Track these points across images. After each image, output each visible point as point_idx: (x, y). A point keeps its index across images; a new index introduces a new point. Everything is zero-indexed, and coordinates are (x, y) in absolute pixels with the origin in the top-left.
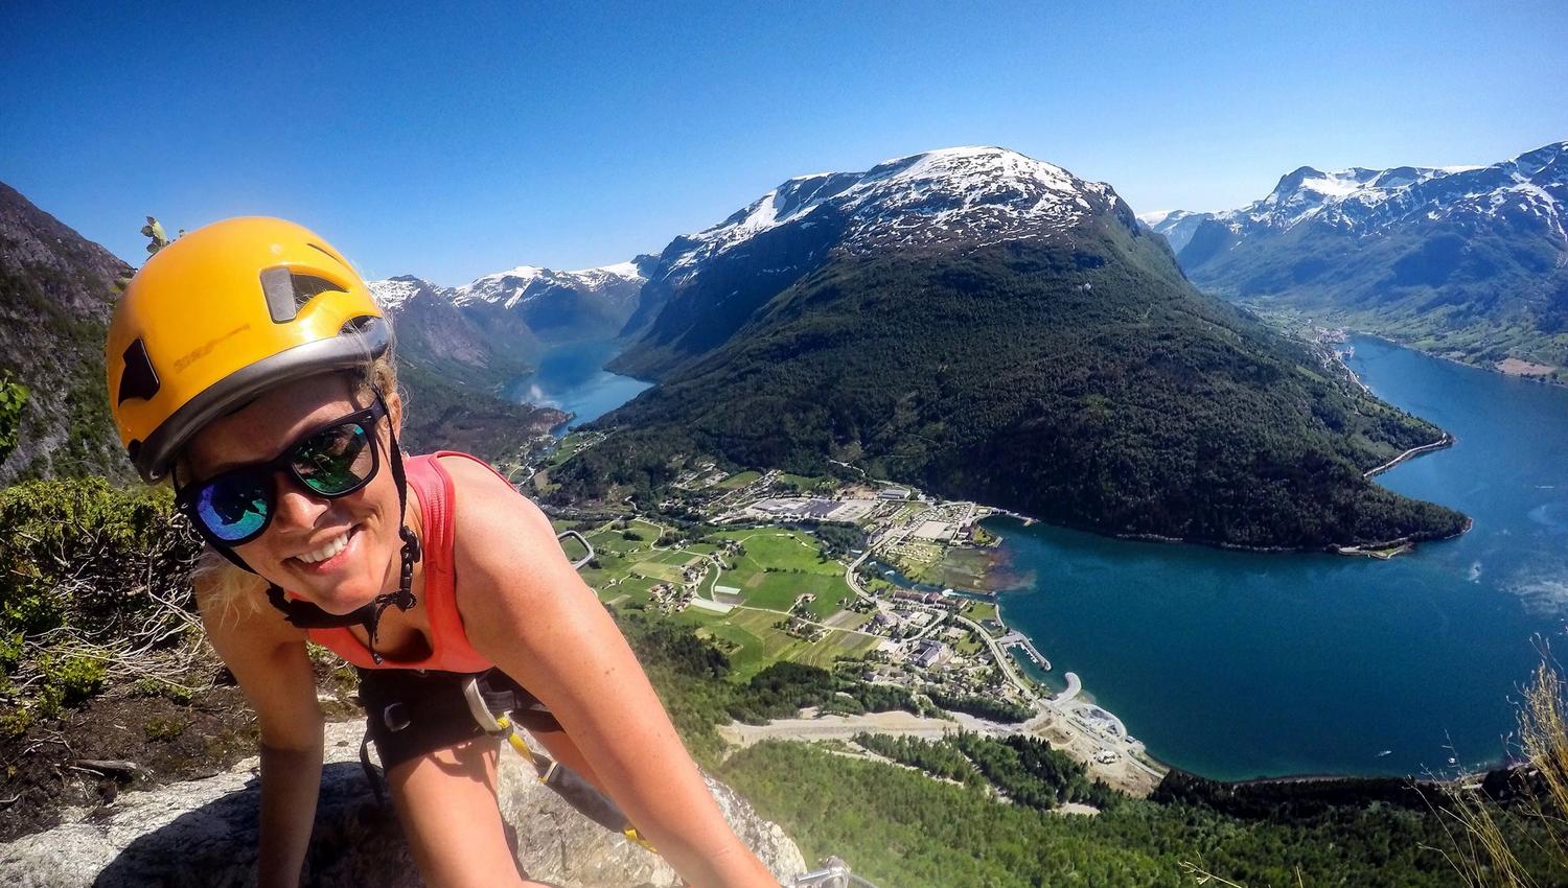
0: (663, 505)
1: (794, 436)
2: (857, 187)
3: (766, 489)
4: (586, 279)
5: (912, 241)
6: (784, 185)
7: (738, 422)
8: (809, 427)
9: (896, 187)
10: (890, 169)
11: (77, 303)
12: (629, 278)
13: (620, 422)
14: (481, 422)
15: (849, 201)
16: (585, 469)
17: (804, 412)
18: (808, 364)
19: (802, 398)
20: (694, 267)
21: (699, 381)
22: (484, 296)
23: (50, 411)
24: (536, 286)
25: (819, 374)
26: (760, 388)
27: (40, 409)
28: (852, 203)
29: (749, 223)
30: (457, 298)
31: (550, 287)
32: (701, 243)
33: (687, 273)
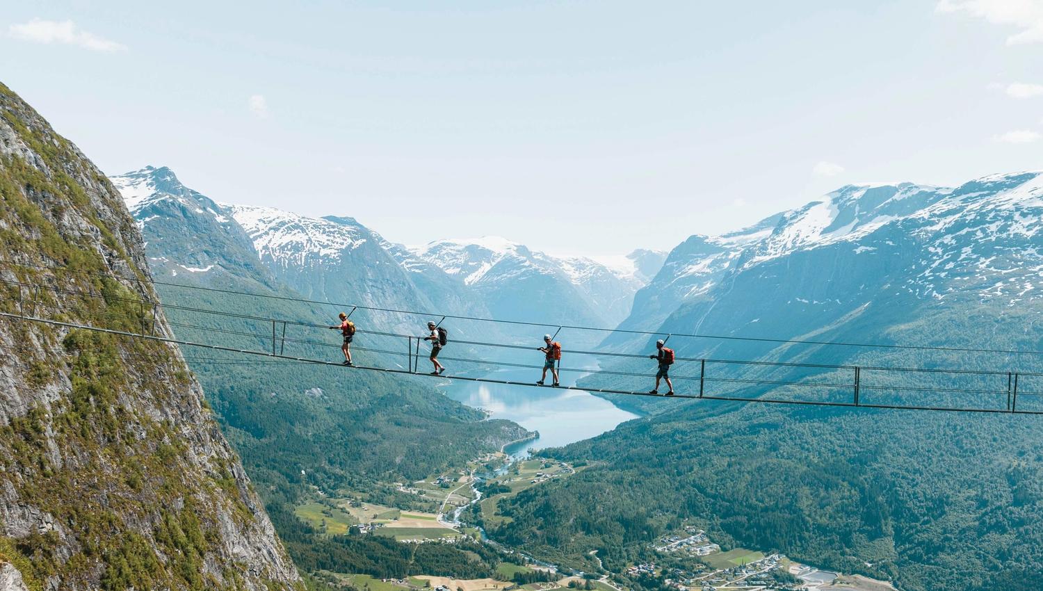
0: (634, 571)
1: (809, 516)
2: (941, 207)
3: (763, 576)
4: (569, 266)
5: (1002, 291)
6: (840, 191)
7: (742, 486)
8: (829, 509)
9: (992, 215)
10: (988, 188)
12: (621, 276)
13: (595, 457)
14: (423, 421)
15: (924, 225)
16: (547, 506)
17: (826, 489)
18: (839, 429)
19: (825, 470)
20: (707, 277)
21: (698, 423)
22: (440, 264)
23: (51, 353)
24: (507, 264)
25: (852, 444)
26: (774, 448)
27: (40, 349)
28: (929, 228)
29: (789, 234)
30: (407, 260)
31: (524, 270)
32: (720, 249)
33: (697, 284)
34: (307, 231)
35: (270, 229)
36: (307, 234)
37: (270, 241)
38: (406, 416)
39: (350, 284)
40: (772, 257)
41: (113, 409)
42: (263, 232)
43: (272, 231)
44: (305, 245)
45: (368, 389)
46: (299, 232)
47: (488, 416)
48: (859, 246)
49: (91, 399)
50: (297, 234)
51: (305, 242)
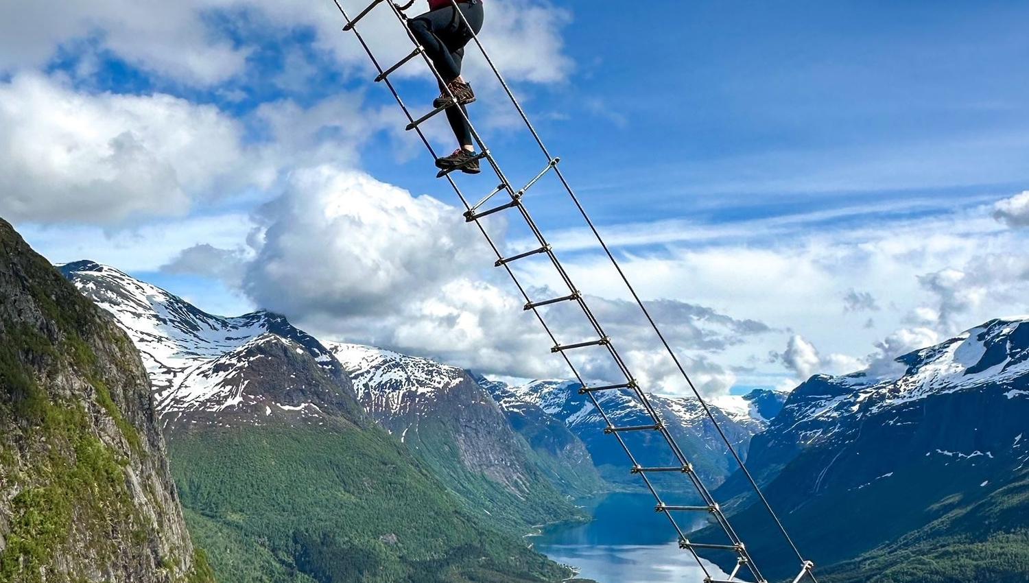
4: (679, 407)
6: (985, 326)
11: (60, 380)
12: (737, 419)
20: (832, 422)
22: (540, 404)
29: (925, 374)
30: (506, 399)
31: (629, 410)
32: (848, 391)
33: (822, 430)
34: (407, 370)
35: (372, 367)
36: (406, 373)
37: (371, 379)
38: (481, 570)
39: (444, 424)
40: (906, 400)
41: (44, 569)
42: (366, 370)
43: (374, 369)
44: (403, 384)
45: (445, 538)
46: (398, 370)
47: (575, 574)
48: (1010, 390)
49: (21, 559)
50: (397, 372)
51: (404, 381)
